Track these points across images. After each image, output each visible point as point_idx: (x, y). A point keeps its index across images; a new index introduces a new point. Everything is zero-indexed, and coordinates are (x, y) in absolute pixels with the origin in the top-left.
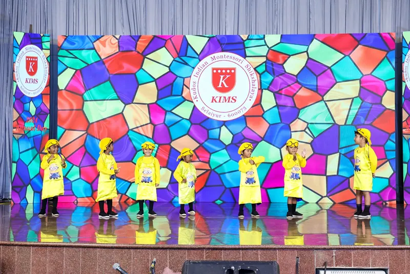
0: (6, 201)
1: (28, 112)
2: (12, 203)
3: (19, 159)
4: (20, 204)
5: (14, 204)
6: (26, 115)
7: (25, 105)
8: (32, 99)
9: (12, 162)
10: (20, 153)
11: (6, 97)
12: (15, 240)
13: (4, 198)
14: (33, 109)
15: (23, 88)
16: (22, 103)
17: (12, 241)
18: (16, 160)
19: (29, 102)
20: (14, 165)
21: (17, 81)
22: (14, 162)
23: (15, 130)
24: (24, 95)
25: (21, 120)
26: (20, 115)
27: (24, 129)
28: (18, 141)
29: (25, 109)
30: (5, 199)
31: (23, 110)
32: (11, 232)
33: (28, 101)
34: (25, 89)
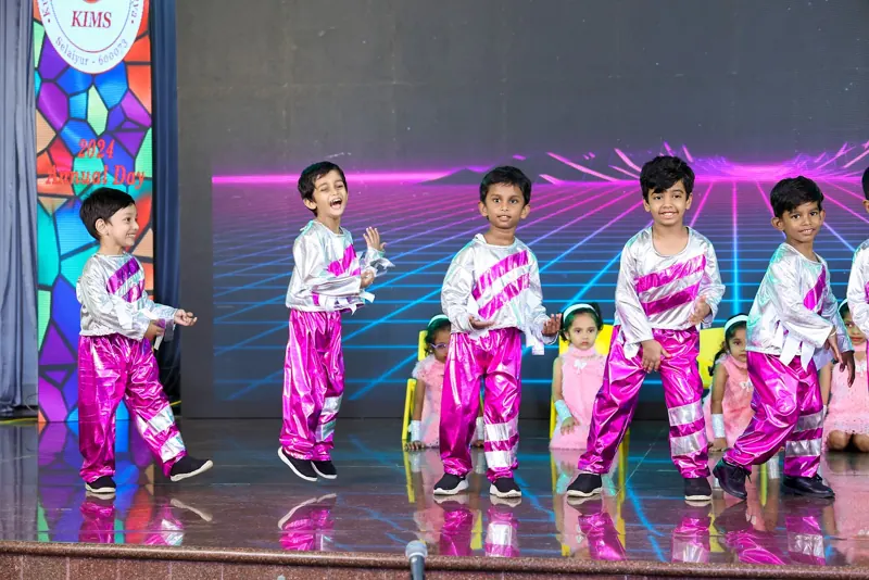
0: (25, 413)
1: (84, 121)
2: (41, 418)
3: (60, 277)
4: (65, 422)
5: (48, 422)
6: (75, 131)
7: (73, 99)
8: (94, 80)
9: (38, 286)
10: (62, 258)
11: (15, 74)
12: (53, 537)
13: (18, 402)
14: (97, 113)
15: (65, 41)
16: (64, 92)
17: (44, 541)
18: (50, 282)
19: (87, 91)
20: (45, 298)
21: (44, 20)
22: (45, 288)
23: (42, 182)
24: (68, 66)
25: (61, 150)
26: (58, 131)
27: (73, 178)
28: (54, 217)
29: (73, 115)
30: (22, 407)
31: (68, 118)
32: (41, 512)
33: (81, 87)
34: (71, 48)
